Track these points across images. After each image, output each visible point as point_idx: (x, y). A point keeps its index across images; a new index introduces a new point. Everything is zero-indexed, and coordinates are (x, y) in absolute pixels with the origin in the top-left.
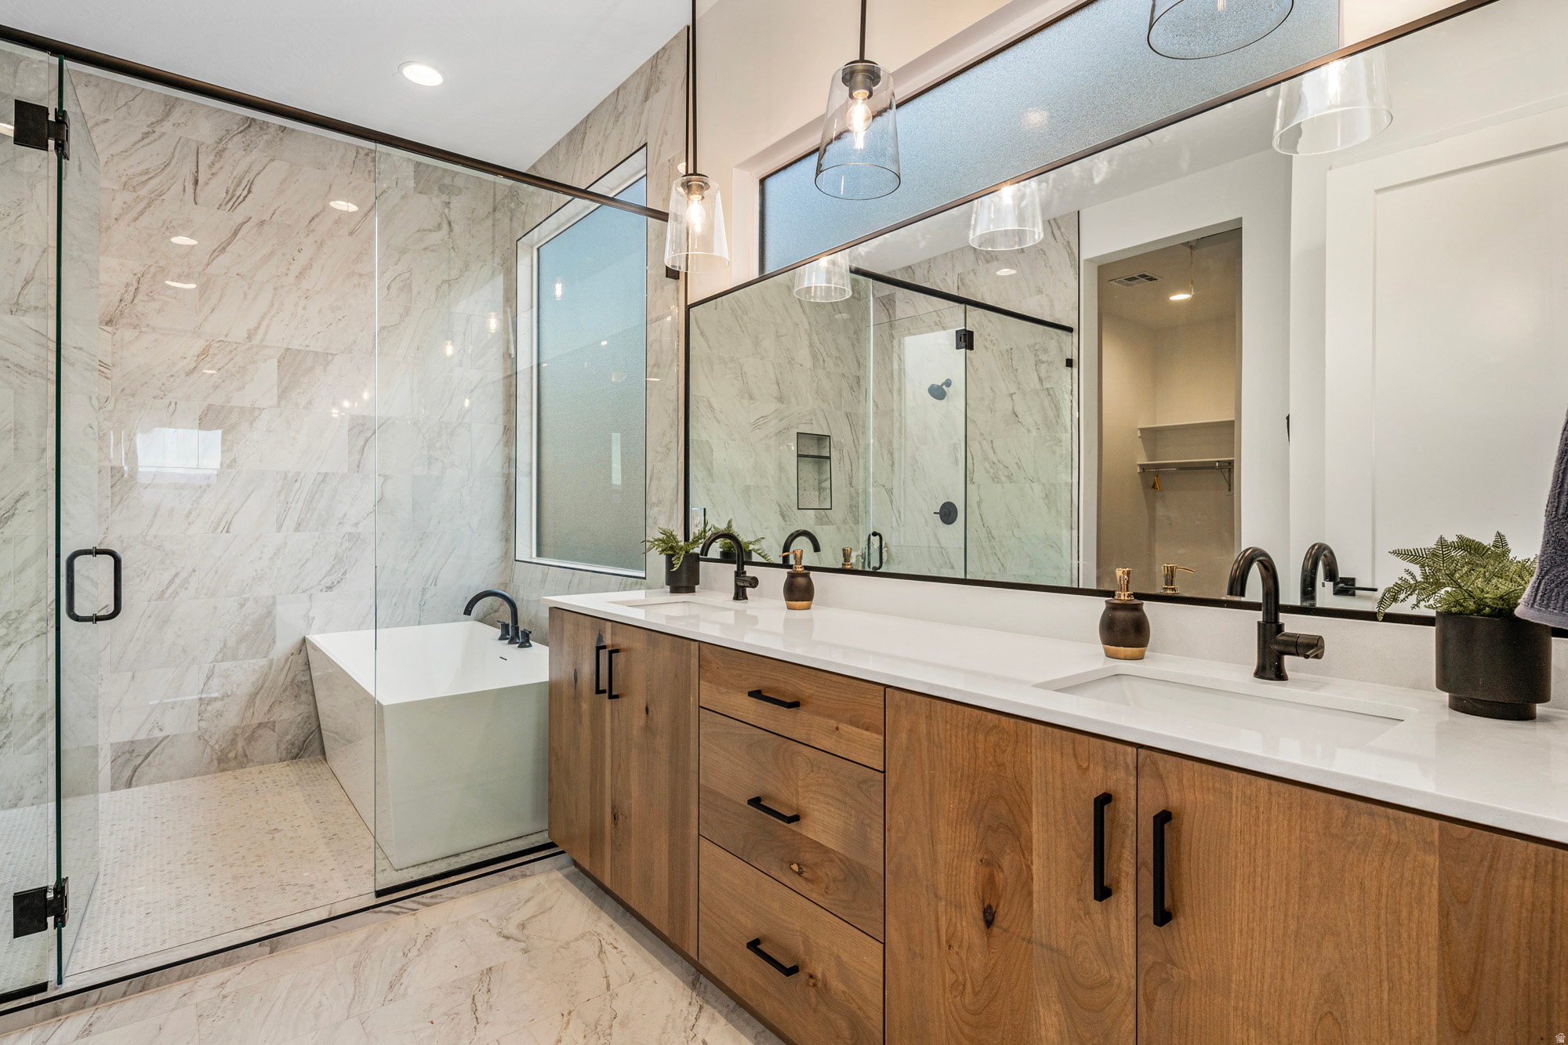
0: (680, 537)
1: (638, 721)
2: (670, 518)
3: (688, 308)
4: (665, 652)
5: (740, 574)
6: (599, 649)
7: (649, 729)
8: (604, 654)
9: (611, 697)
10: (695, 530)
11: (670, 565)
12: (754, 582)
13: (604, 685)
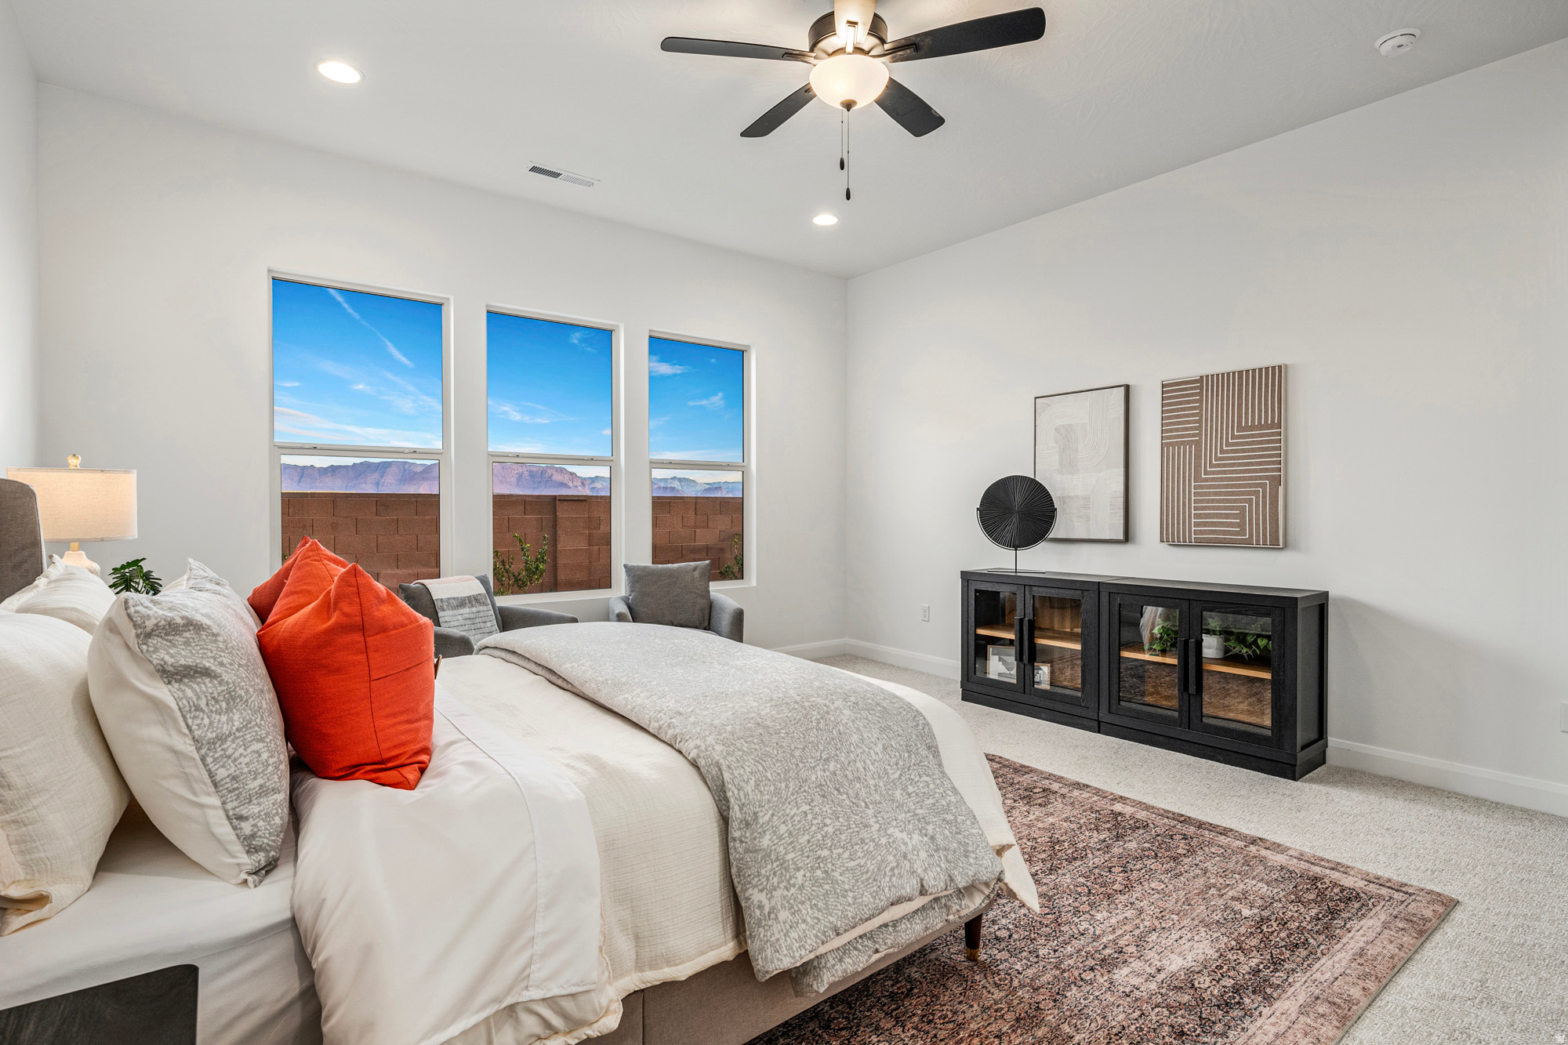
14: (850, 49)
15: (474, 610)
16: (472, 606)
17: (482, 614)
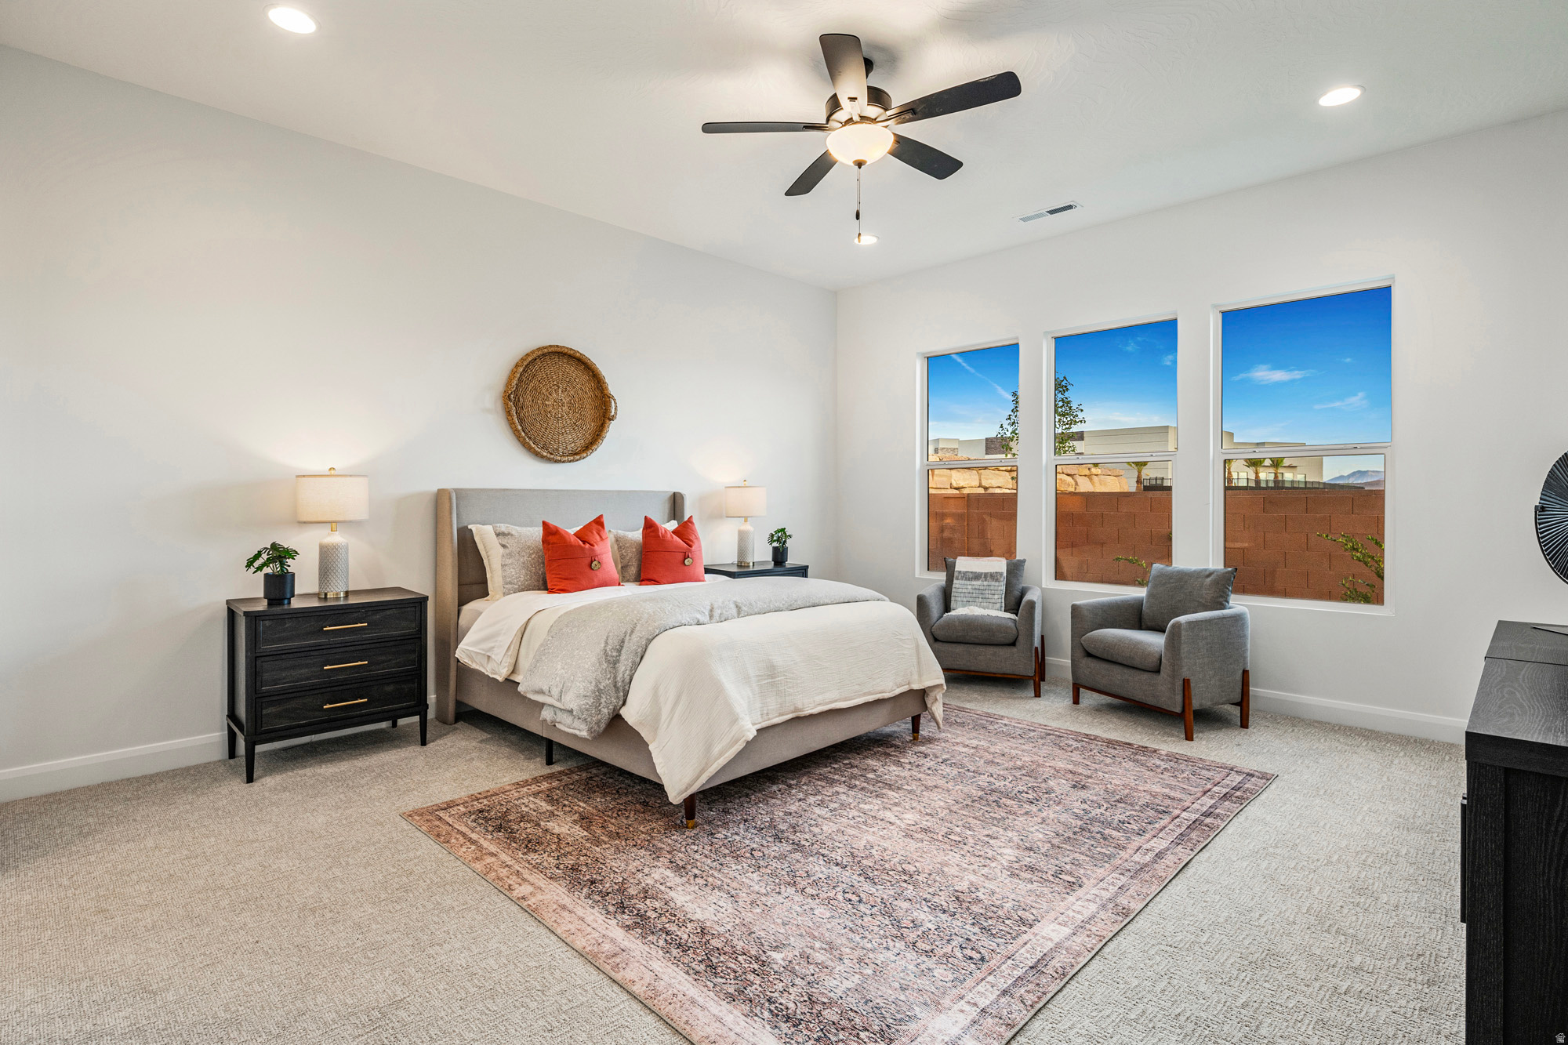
14: (856, 118)
15: (985, 583)
16: (986, 581)
17: (992, 588)
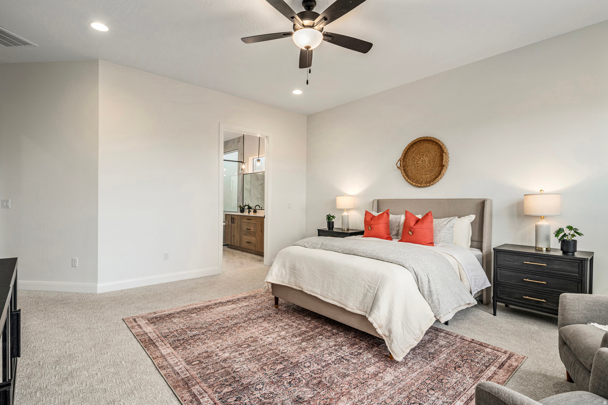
0: (242, 206)
1: (236, 225)
2: (241, 203)
3: (243, 175)
4: (239, 217)
5: (249, 210)
6: (232, 218)
7: (237, 226)
8: (232, 219)
9: (233, 223)
10: (244, 205)
11: (240, 209)
12: (250, 211)
13: (232, 222)
